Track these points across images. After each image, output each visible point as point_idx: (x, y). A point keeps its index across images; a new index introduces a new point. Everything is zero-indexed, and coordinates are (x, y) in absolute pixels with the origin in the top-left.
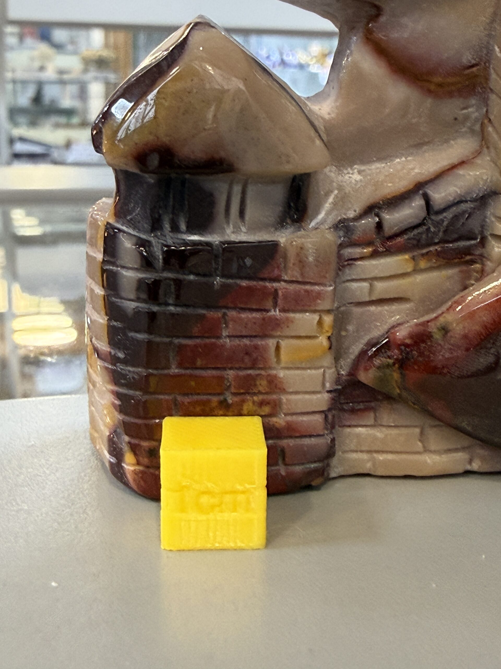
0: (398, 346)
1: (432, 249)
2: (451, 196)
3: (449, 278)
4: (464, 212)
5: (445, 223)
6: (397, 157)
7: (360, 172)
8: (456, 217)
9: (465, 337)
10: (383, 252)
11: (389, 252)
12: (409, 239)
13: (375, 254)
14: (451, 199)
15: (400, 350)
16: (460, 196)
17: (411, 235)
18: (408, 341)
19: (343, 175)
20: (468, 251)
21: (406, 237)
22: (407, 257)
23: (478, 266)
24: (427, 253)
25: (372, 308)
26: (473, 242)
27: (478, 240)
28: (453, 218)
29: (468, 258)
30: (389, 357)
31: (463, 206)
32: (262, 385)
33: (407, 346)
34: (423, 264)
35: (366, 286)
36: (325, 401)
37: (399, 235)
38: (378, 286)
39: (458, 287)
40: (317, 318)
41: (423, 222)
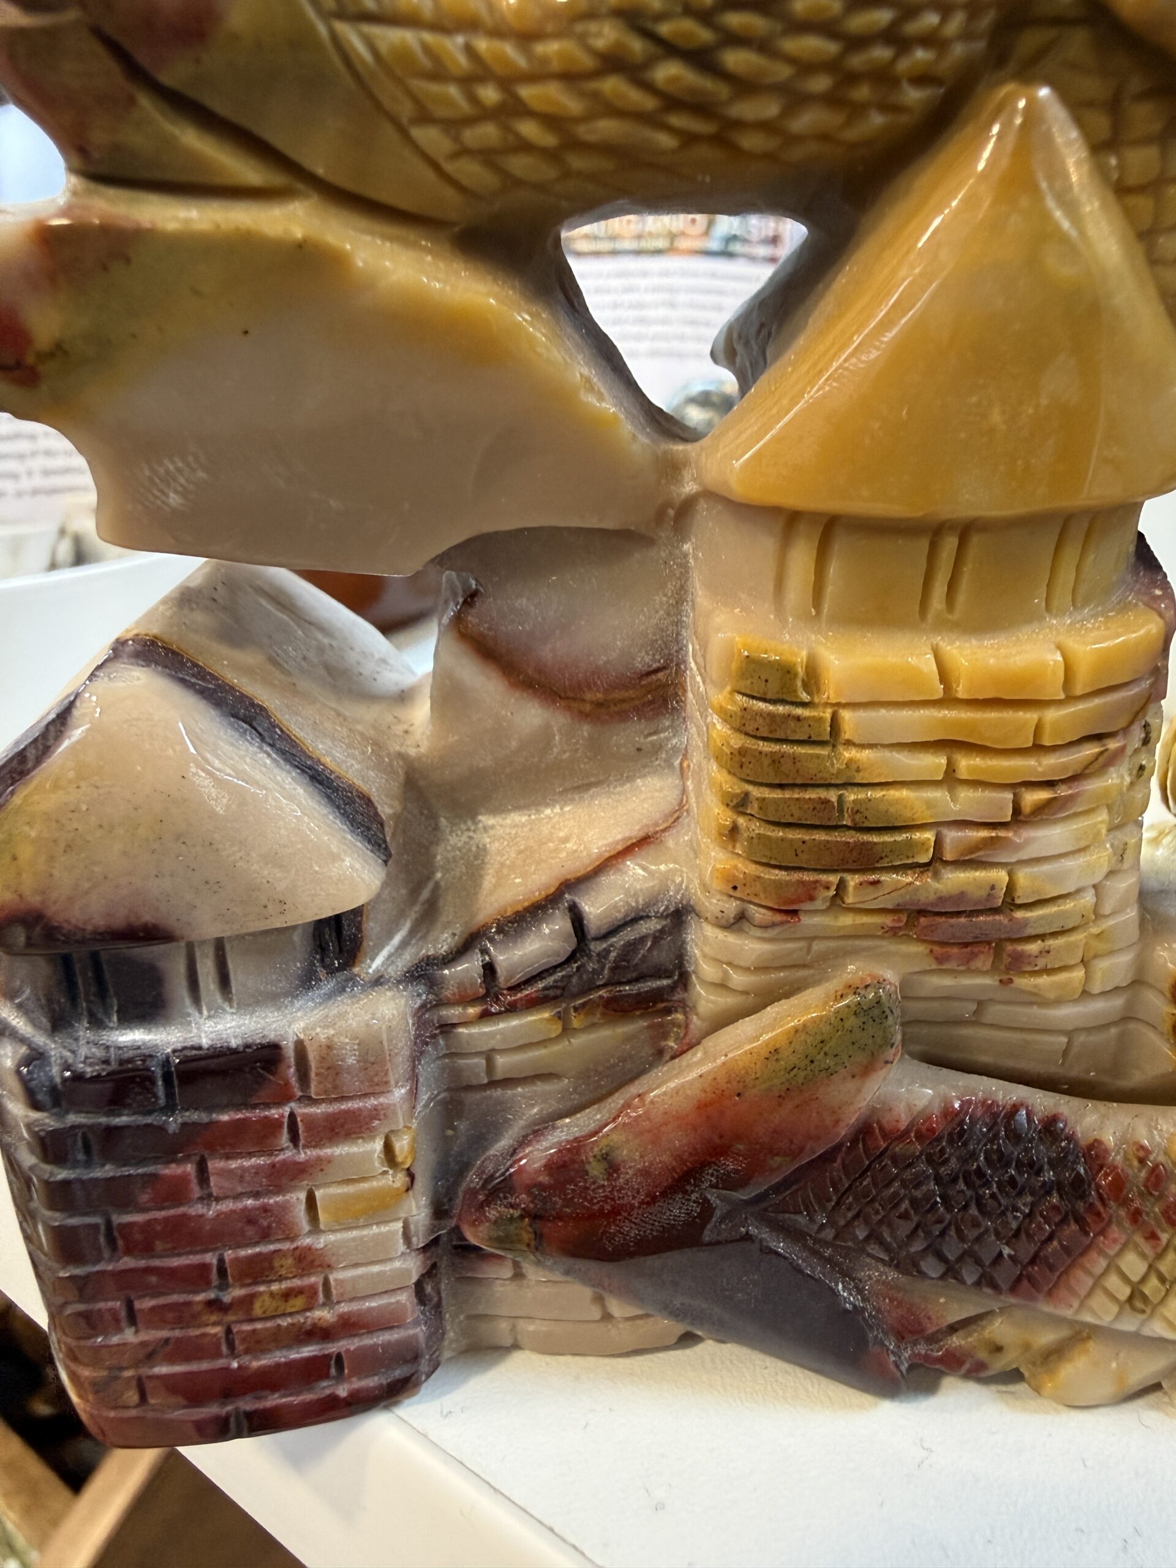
0: (528, 1189)
1: (594, 996)
2: (619, 911)
3: (628, 1038)
4: (642, 939)
5: (613, 955)
6: (547, 805)
8: (632, 947)
10: (499, 1013)
11: (512, 1009)
12: (545, 988)
13: (485, 1015)
14: (619, 916)
15: (529, 1193)
16: (637, 909)
17: (550, 980)
18: (544, 1179)
19: (459, 833)
20: (657, 996)
21: (541, 985)
22: (546, 1015)
23: (680, 1017)
24: (584, 1005)
25: (498, 1093)
26: (665, 982)
27: (676, 978)
28: (624, 946)
29: (661, 1006)
30: (512, 1206)
31: (644, 926)
32: (286, 1265)
33: (542, 1187)
34: (576, 1022)
35: (482, 1062)
36: (412, 1267)
37: (529, 981)
38: (500, 1060)
39: (647, 1051)
40: (378, 1145)
41: (571, 958)
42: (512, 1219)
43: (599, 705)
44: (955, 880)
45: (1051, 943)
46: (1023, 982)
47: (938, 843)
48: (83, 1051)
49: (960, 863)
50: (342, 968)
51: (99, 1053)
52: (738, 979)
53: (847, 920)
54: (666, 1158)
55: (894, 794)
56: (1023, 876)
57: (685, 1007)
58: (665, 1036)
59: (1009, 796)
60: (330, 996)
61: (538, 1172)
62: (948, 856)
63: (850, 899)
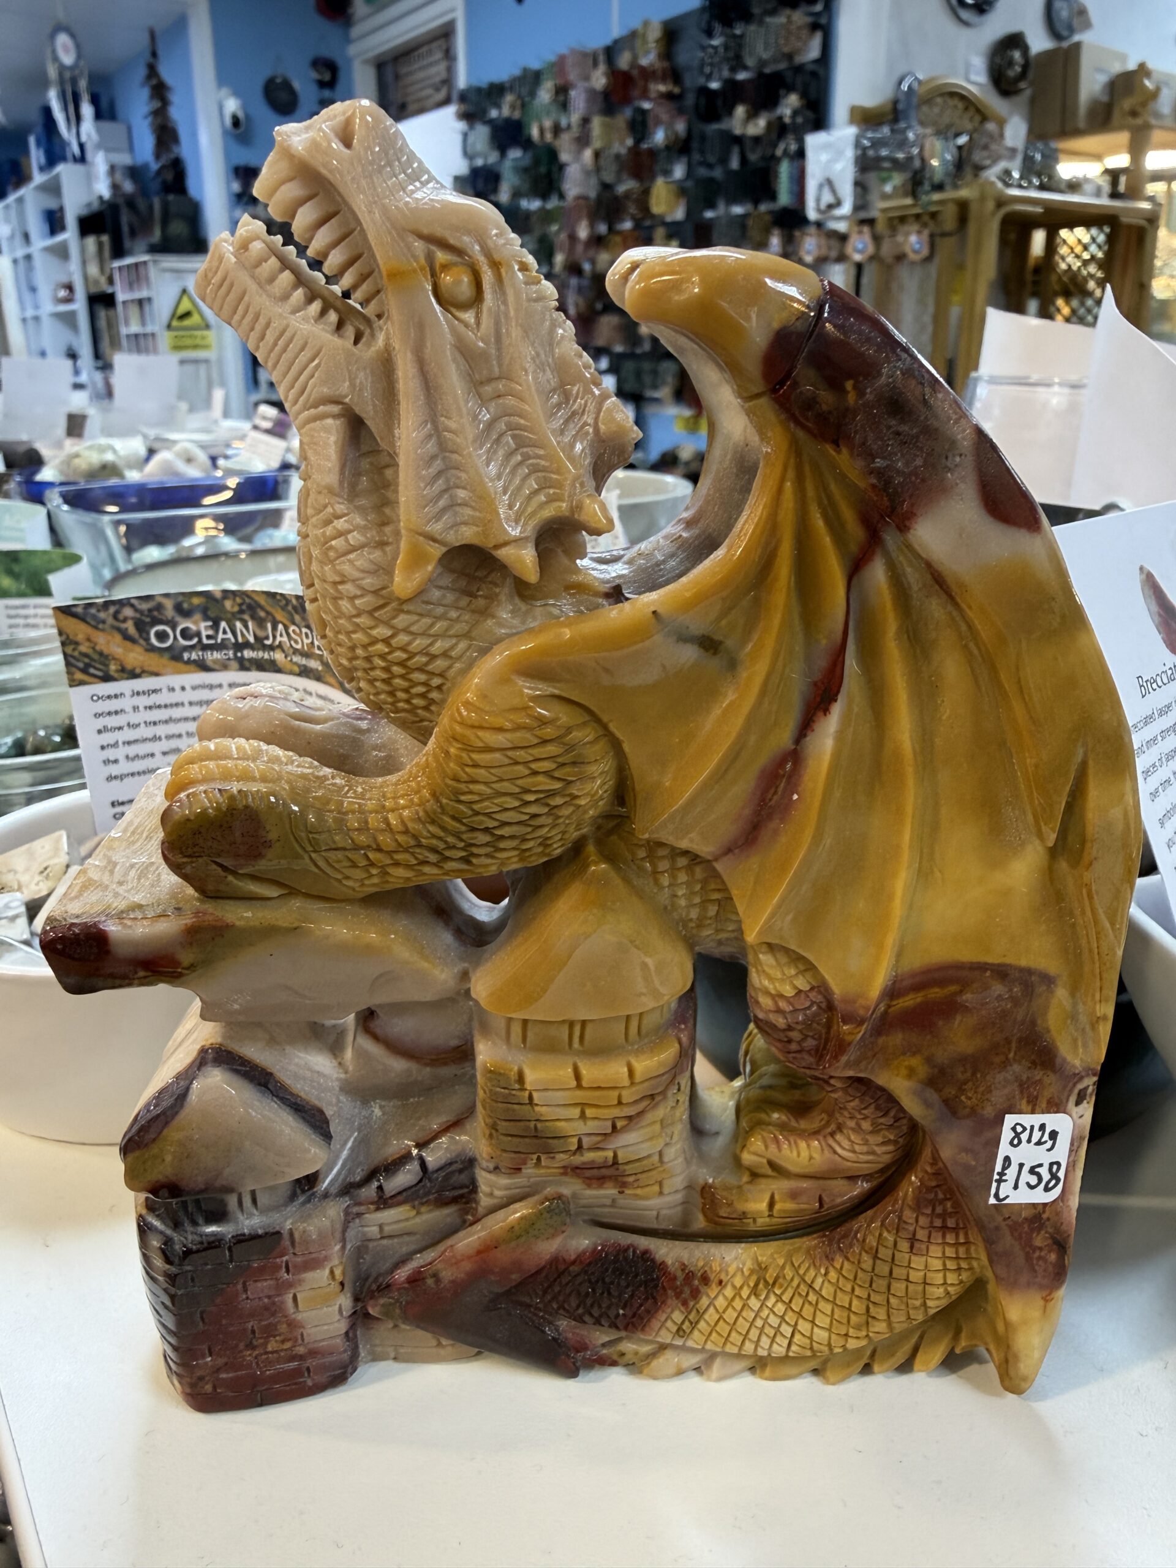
1: (431, 1197)
2: (442, 1159)
3: (448, 1215)
4: (456, 1171)
5: (440, 1179)
7: (381, 1107)
8: (449, 1176)
9: (453, 1282)
10: (385, 1207)
11: (391, 1206)
12: (409, 1195)
13: (378, 1209)
14: (443, 1162)
16: (450, 1159)
17: (409, 1192)
20: (462, 1196)
21: (406, 1194)
22: (408, 1207)
23: (474, 1206)
24: (426, 1201)
25: (385, 1242)
26: (466, 1190)
27: (471, 1189)
28: (446, 1175)
29: (465, 1201)
30: (392, 1298)
31: (453, 1167)
32: (283, 1328)
34: (423, 1209)
35: (375, 1229)
36: (342, 1326)
37: (400, 1193)
38: (387, 1229)
39: (458, 1221)
40: (327, 1272)
41: (420, 1181)
42: (391, 1304)
43: (432, 1060)
44: (589, 1156)
45: (639, 1176)
46: (627, 1191)
47: (580, 1141)
48: (190, 1237)
49: (590, 1149)
50: (309, 1189)
51: (198, 1239)
52: (497, 1193)
53: (542, 1171)
54: (462, 1275)
55: (559, 1124)
56: (620, 1154)
57: (477, 1202)
58: (467, 1213)
59: (609, 1124)
60: (304, 1203)
61: (403, 1283)
62: (585, 1145)
63: (543, 1164)
